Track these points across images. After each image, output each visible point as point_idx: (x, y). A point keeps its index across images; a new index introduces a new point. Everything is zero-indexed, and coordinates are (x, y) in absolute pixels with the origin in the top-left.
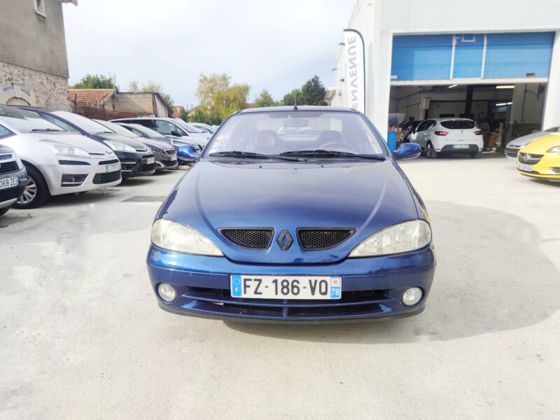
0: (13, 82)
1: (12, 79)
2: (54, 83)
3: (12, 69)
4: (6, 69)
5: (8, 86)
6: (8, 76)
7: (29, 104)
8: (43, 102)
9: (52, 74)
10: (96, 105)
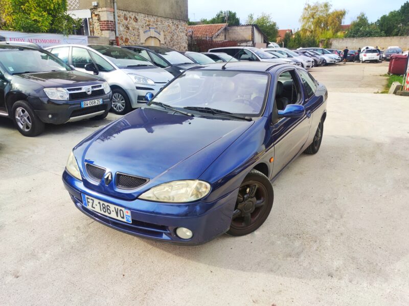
0: (151, 27)
1: (150, 25)
2: (177, 25)
3: (150, 18)
4: (146, 18)
5: (147, 29)
6: (147, 23)
7: (160, 41)
8: (169, 38)
9: (176, 19)
10: (206, 38)
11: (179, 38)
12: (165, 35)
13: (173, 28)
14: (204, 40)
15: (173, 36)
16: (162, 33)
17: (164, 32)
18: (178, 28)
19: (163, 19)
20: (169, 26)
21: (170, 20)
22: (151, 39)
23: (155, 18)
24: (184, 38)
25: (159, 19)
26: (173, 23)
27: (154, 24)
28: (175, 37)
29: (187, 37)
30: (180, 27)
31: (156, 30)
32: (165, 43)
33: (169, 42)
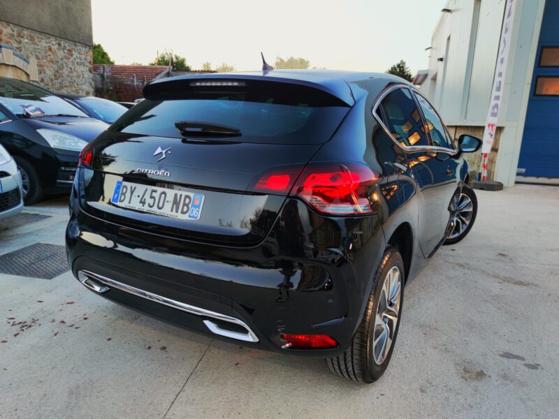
0: (3, 44)
1: (1, 39)
2: (69, 50)
7: (28, 75)
8: (49, 72)
9: (66, 39)
10: (133, 81)
11: (75, 74)
12: (40, 66)
13: (61, 54)
14: (128, 85)
15: (61, 68)
16: (33, 61)
17: (37, 58)
18: (72, 55)
19: (36, 35)
20: (50, 49)
21: (52, 39)
22: (4, 67)
23: (16, 29)
24: (86, 76)
25: (25, 32)
26: (60, 45)
27: (12, 41)
28: (65, 72)
29: (91, 75)
30: (75, 54)
31: (18, 53)
32: (42, 80)
33: (51, 80)
